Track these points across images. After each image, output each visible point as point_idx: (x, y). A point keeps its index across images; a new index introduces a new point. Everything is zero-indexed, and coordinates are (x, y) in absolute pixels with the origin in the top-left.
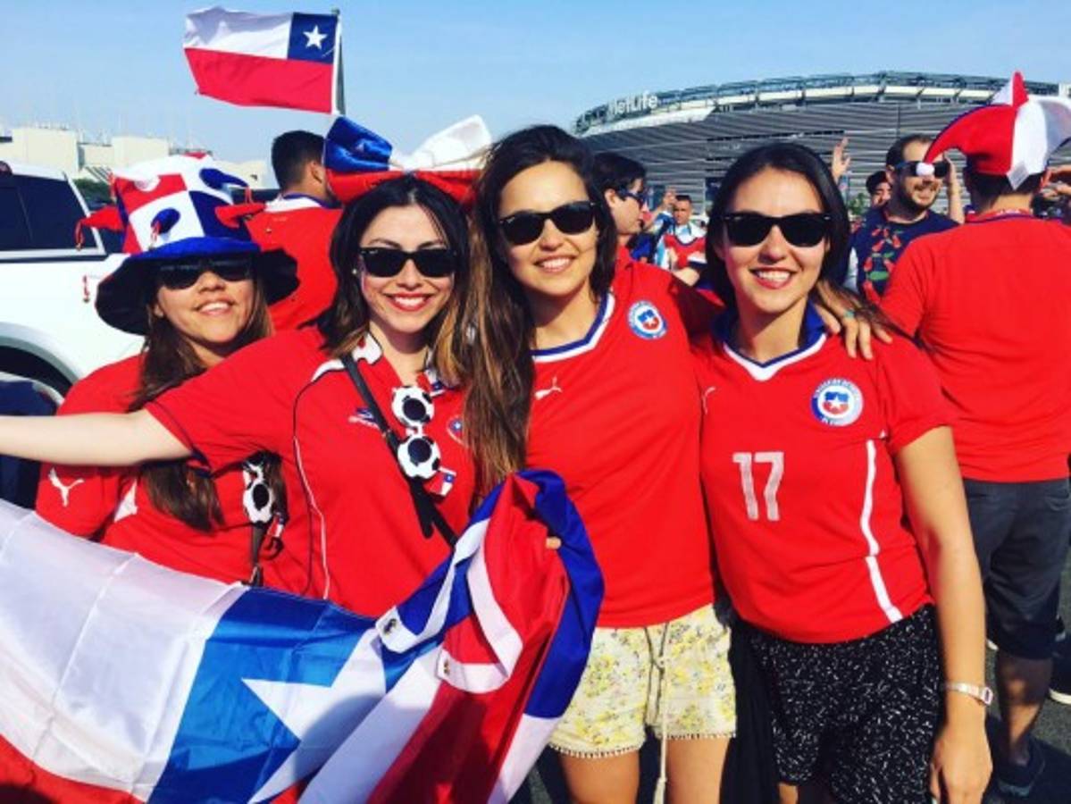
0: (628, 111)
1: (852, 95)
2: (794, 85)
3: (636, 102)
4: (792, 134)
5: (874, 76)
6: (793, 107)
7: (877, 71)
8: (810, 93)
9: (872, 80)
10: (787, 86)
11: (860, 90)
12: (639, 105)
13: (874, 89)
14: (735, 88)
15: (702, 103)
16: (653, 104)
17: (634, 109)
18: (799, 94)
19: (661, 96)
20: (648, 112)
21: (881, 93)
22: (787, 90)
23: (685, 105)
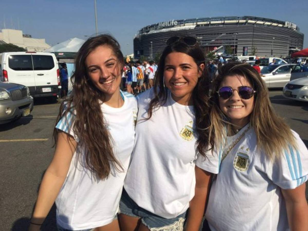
0: (166, 26)
1: (238, 22)
2: (220, 19)
3: (169, 23)
4: (222, 33)
6: (222, 26)
8: (226, 22)
9: (244, 18)
11: (241, 21)
12: (171, 24)
13: (244, 21)
14: (201, 20)
15: (192, 24)
16: (176, 24)
17: (168, 25)
18: (223, 22)
19: (178, 21)
20: (173, 26)
21: (246, 22)
22: (218, 20)
23: (186, 24)
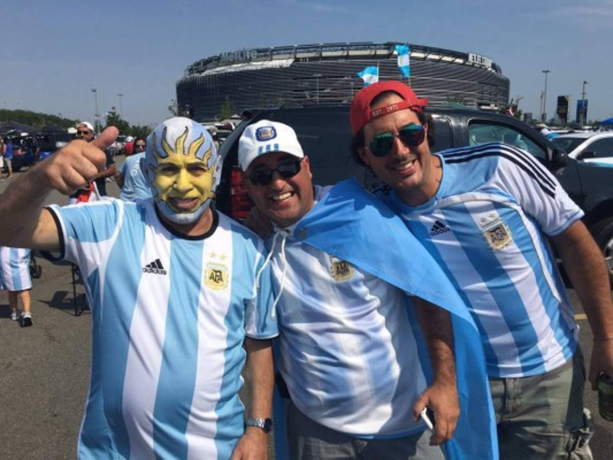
1: (375, 55)
3: (242, 55)
4: (345, 76)
5: (385, 45)
6: (343, 61)
7: (385, 42)
8: (352, 53)
9: (383, 47)
10: (336, 48)
11: (380, 52)
12: (244, 56)
13: (387, 52)
14: (305, 49)
15: (286, 55)
16: (254, 56)
17: (240, 59)
18: (345, 53)
19: (259, 51)
20: (249, 60)
22: (336, 51)
23: (274, 57)
